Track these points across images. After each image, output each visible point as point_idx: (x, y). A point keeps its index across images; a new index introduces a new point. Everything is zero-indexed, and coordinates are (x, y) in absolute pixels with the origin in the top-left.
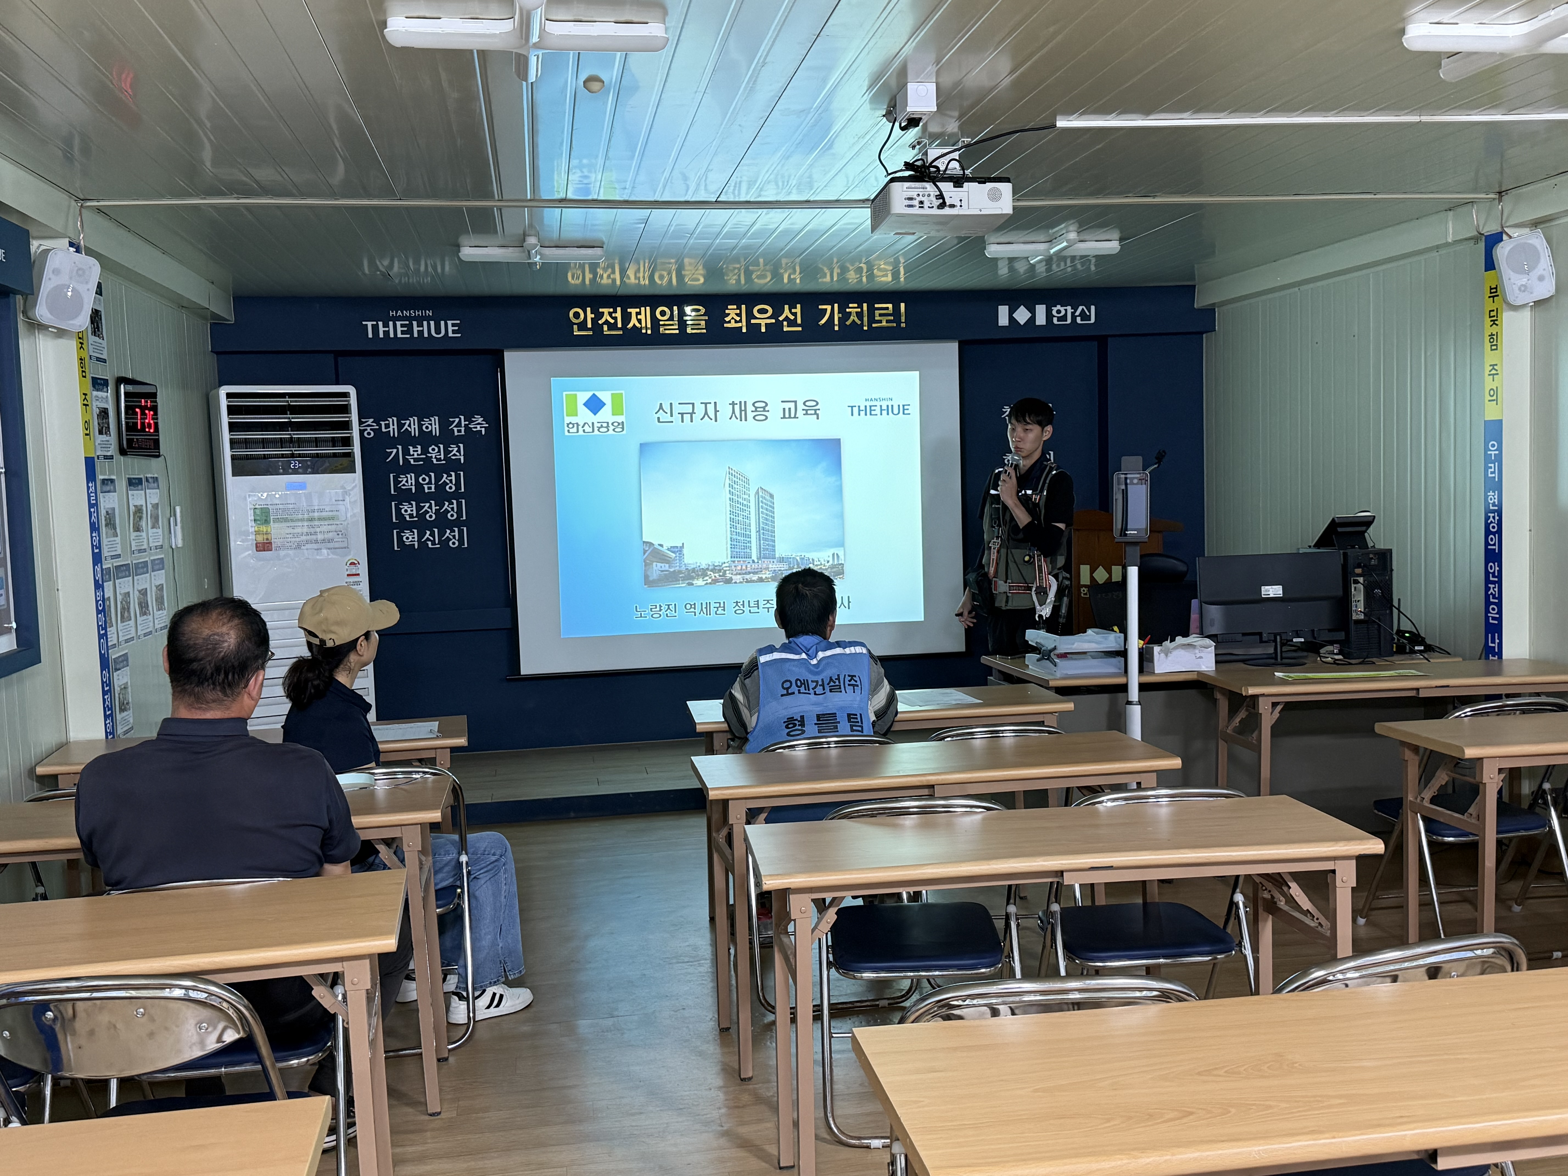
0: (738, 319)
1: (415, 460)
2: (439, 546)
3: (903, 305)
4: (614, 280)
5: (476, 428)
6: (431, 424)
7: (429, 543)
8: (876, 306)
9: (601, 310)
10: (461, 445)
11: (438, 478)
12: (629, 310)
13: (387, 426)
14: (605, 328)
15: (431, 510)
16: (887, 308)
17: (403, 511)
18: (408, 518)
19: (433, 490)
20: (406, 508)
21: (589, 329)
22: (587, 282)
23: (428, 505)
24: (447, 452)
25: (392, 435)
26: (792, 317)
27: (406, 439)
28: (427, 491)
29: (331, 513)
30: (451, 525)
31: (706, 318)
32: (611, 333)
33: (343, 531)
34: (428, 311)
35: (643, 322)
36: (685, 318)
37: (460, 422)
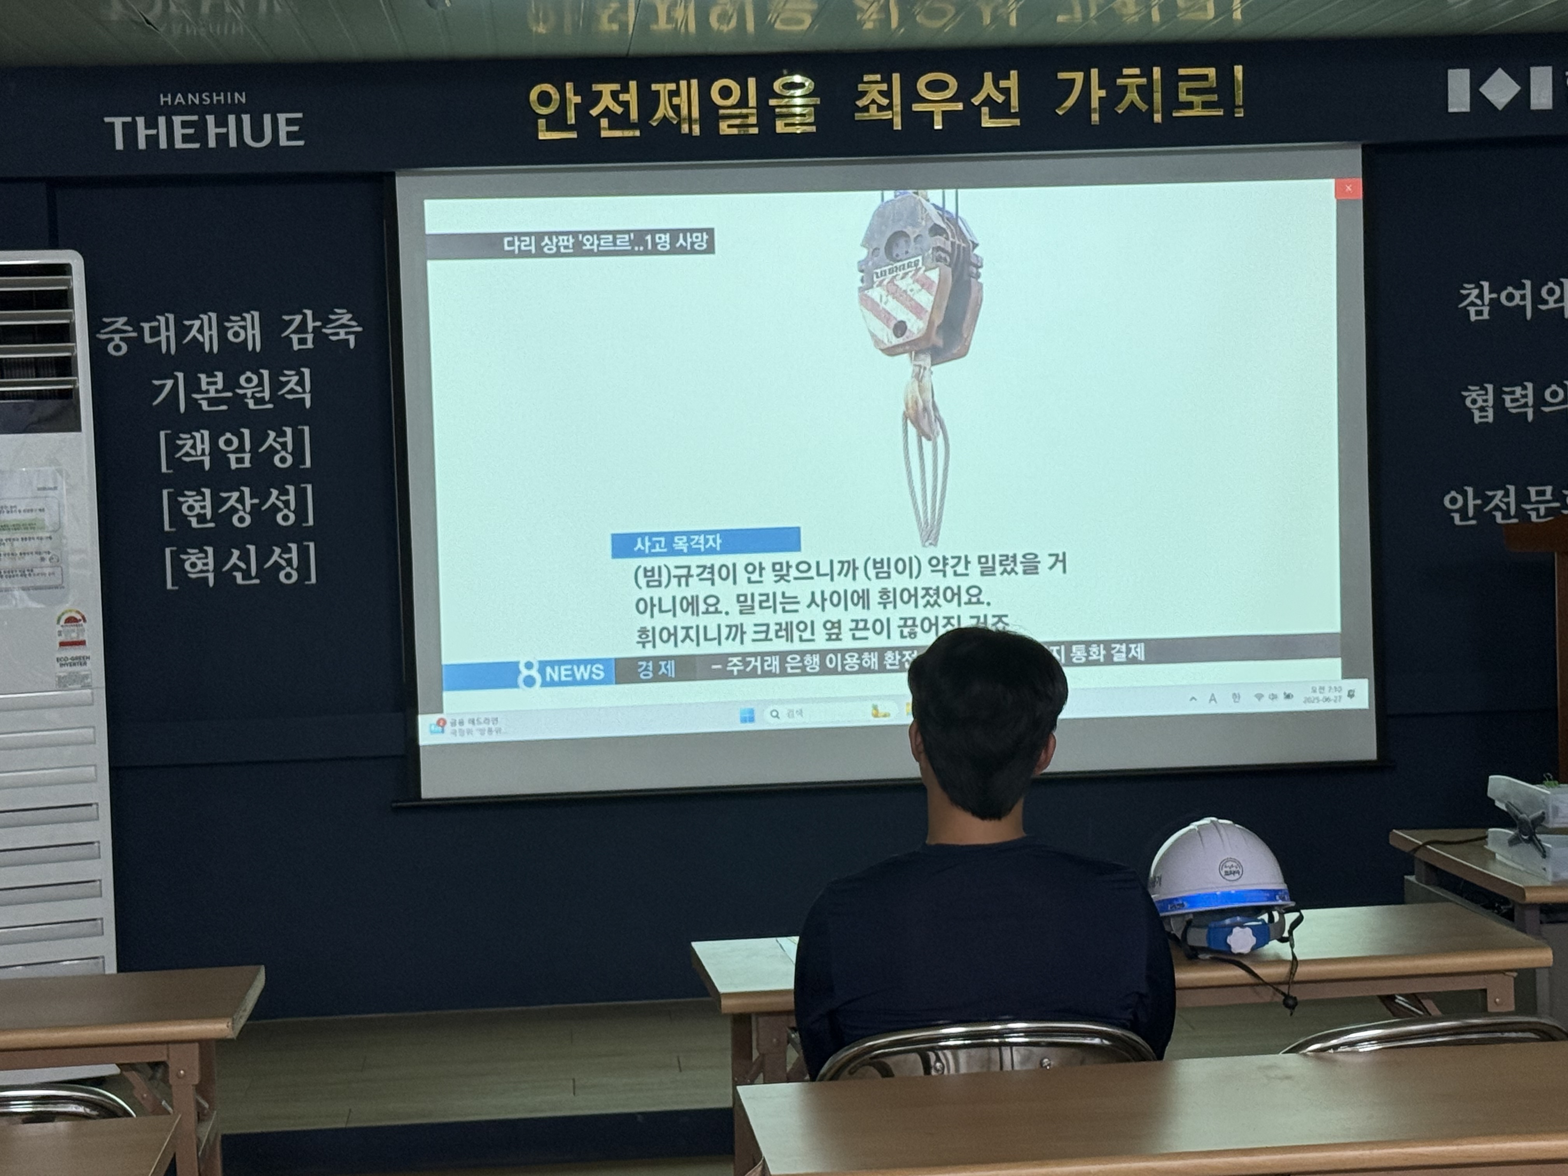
0: (885, 102)
1: (212, 402)
2: (257, 581)
3: (1239, 70)
4: (624, 26)
5: (337, 334)
6: (244, 328)
7: (239, 576)
8: (1182, 72)
9: (596, 87)
10: (306, 371)
11: (258, 440)
12: (655, 87)
13: (155, 332)
14: (604, 122)
15: (242, 506)
16: (1205, 77)
17: (184, 509)
18: (194, 524)
19: (247, 464)
20: (191, 501)
21: (570, 128)
22: (568, 29)
23: (235, 495)
24: (277, 385)
25: (164, 350)
26: (1000, 99)
27: (193, 359)
28: (234, 465)
29: (29, 516)
30: (284, 537)
31: (817, 101)
32: (618, 134)
33: (52, 552)
34: (237, 95)
35: (684, 112)
36: (773, 102)
37: (304, 322)
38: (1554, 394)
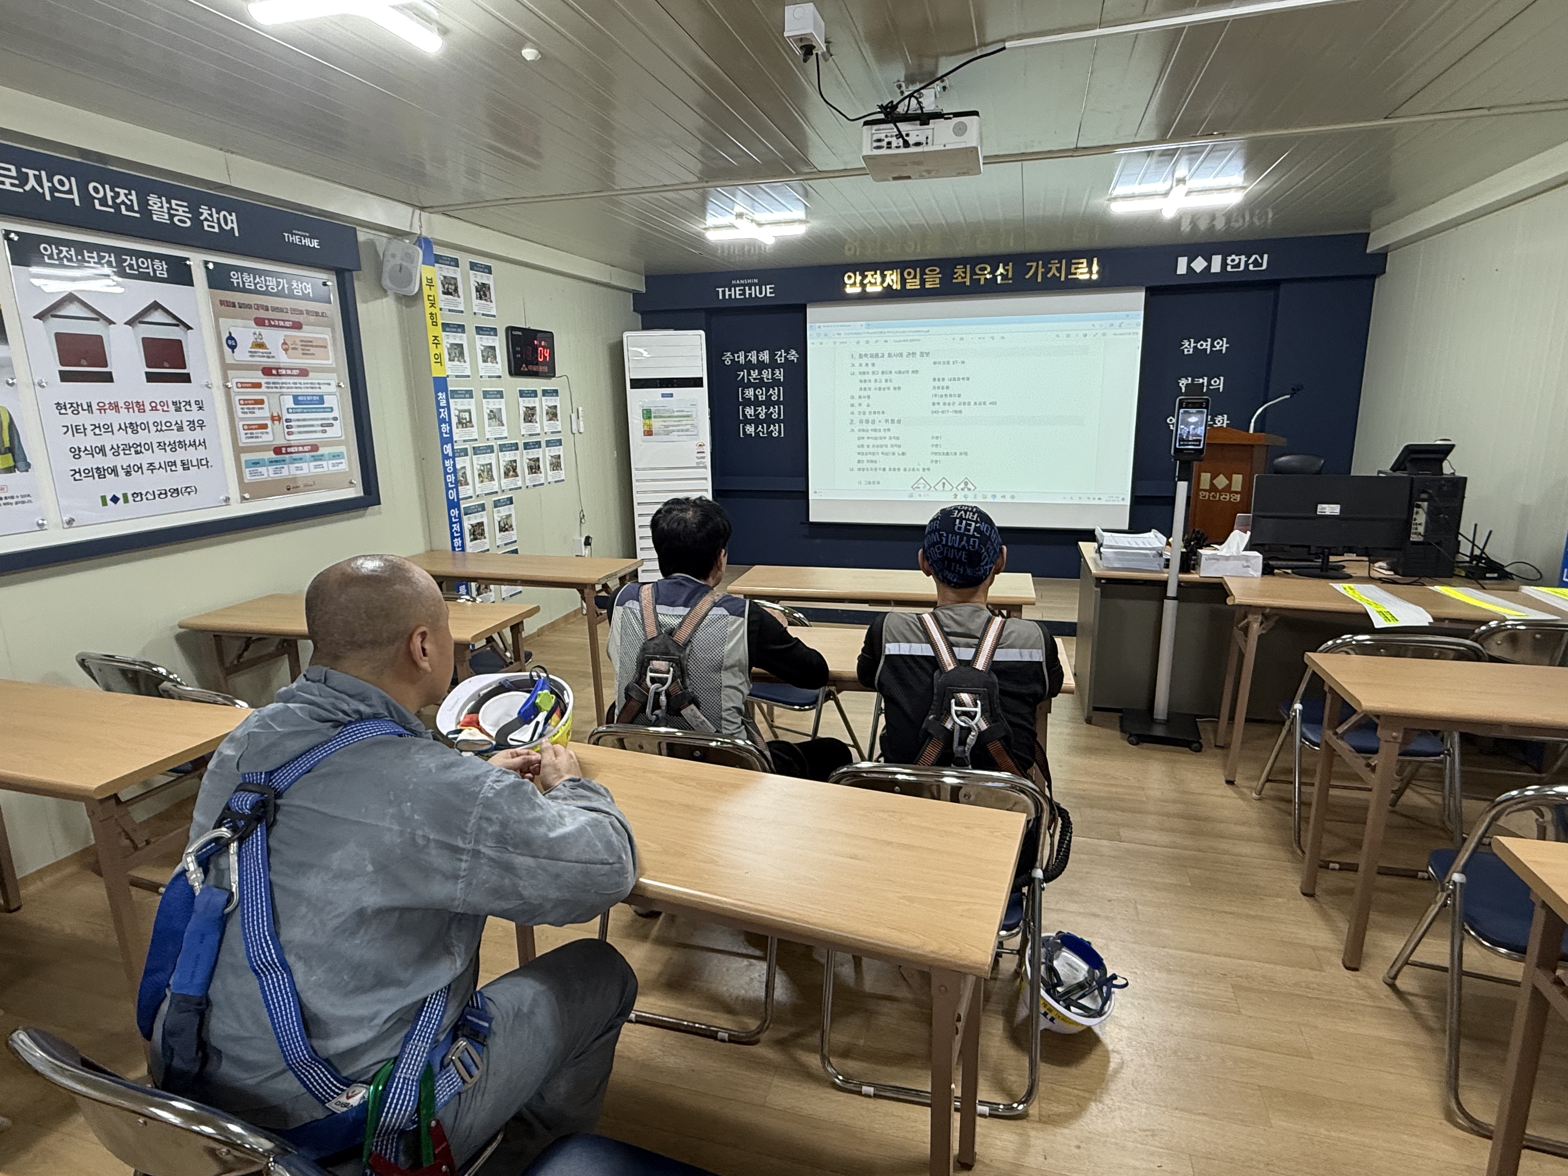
0: (964, 275)
1: (754, 379)
2: (767, 436)
3: (1095, 260)
5: (790, 358)
6: (764, 356)
7: (761, 434)
8: (1073, 261)
9: (866, 273)
10: (782, 370)
11: (767, 391)
12: (885, 273)
13: (738, 357)
14: (868, 285)
15: (762, 412)
16: (1082, 263)
17: (746, 412)
18: (749, 417)
19: (764, 399)
20: (748, 410)
21: (857, 288)
22: (858, 253)
23: (761, 408)
24: (773, 374)
25: (741, 363)
26: (1005, 273)
27: (749, 366)
28: (760, 399)
30: (774, 422)
31: (940, 276)
32: (873, 289)
35: (895, 281)
36: (925, 277)
37: (781, 354)
38: (1214, 382)
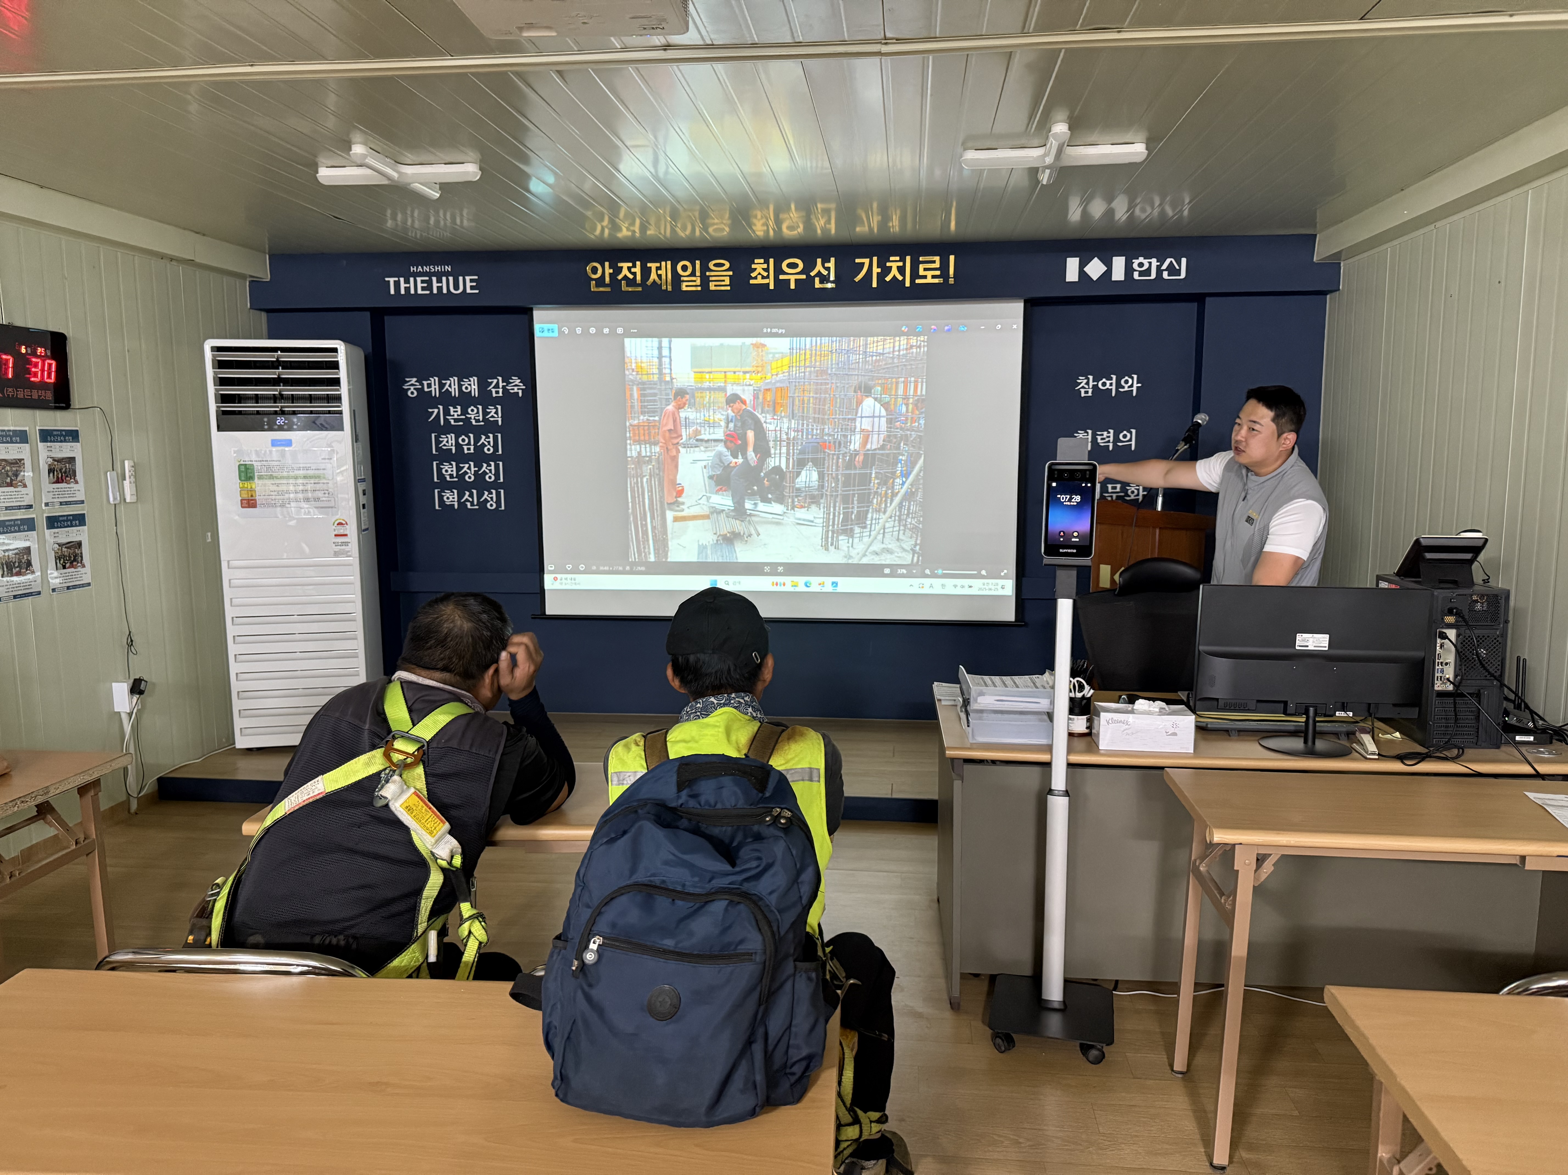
0: (765, 274)
1: (456, 420)
2: (478, 508)
3: (951, 258)
4: (633, 233)
5: (513, 389)
6: (470, 385)
7: (469, 504)
8: (922, 258)
9: (620, 265)
10: (499, 407)
11: (477, 440)
12: (649, 265)
13: (429, 386)
14: (623, 283)
15: (470, 471)
16: (934, 262)
17: (444, 471)
18: (448, 479)
19: (472, 451)
20: (446, 468)
21: (607, 285)
22: (606, 234)
23: (467, 466)
24: (485, 413)
25: (433, 395)
26: (825, 273)
27: (446, 399)
28: (466, 451)
29: (317, 472)
30: (489, 487)
31: (731, 273)
32: (630, 289)
33: (330, 490)
34: (446, 267)
35: (664, 277)
36: (708, 274)
37: (498, 383)
38: (1125, 436)
